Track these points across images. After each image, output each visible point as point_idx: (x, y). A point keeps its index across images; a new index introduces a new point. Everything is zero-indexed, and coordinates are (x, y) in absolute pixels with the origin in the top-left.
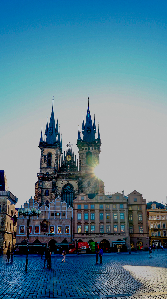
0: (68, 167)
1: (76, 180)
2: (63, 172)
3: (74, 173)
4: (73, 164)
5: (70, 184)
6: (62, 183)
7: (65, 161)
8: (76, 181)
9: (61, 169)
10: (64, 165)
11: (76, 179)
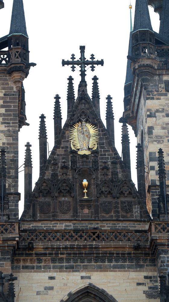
0: (82, 187)
1: (139, 267)
2: (55, 218)
3: (121, 225)
4: (115, 174)
5: (103, 292)
6: (52, 283)
7: (60, 151)
8: (139, 275)
9: (41, 199)
10: (54, 175)
11: (138, 259)
